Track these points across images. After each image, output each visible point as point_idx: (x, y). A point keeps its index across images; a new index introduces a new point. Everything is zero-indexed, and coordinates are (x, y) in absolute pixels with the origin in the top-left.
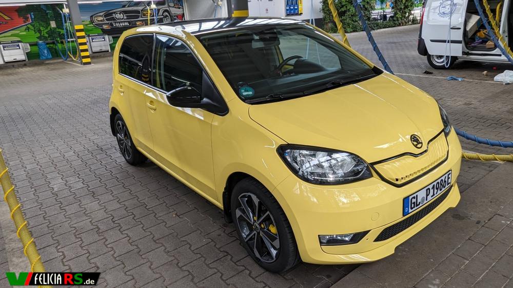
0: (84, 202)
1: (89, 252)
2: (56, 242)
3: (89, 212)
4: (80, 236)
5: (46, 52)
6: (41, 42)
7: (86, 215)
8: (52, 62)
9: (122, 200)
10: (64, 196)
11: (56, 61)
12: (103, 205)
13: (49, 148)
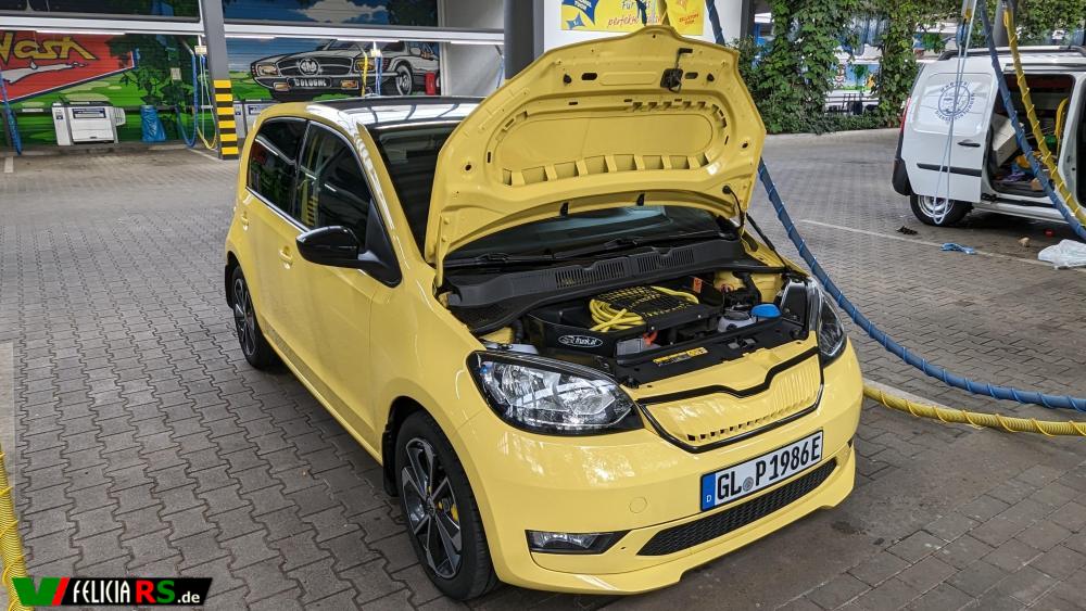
0: (142, 432)
1: (124, 527)
2: (71, 501)
3: (148, 451)
4: (116, 495)
5: (155, 127)
6: (147, 107)
7: (141, 456)
8: (163, 148)
9: (215, 435)
10: (110, 416)
11: (172, 147)
12: (178, 440)
13: (110, 320)
